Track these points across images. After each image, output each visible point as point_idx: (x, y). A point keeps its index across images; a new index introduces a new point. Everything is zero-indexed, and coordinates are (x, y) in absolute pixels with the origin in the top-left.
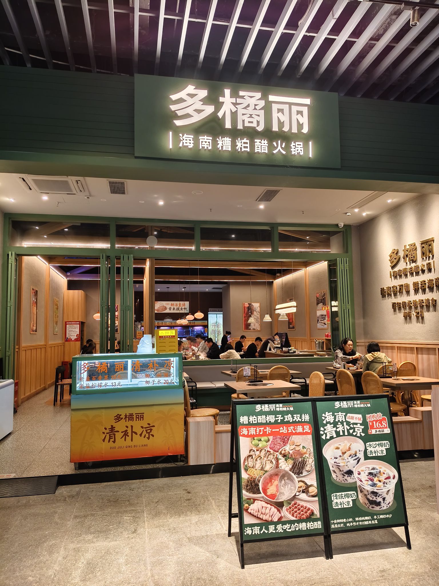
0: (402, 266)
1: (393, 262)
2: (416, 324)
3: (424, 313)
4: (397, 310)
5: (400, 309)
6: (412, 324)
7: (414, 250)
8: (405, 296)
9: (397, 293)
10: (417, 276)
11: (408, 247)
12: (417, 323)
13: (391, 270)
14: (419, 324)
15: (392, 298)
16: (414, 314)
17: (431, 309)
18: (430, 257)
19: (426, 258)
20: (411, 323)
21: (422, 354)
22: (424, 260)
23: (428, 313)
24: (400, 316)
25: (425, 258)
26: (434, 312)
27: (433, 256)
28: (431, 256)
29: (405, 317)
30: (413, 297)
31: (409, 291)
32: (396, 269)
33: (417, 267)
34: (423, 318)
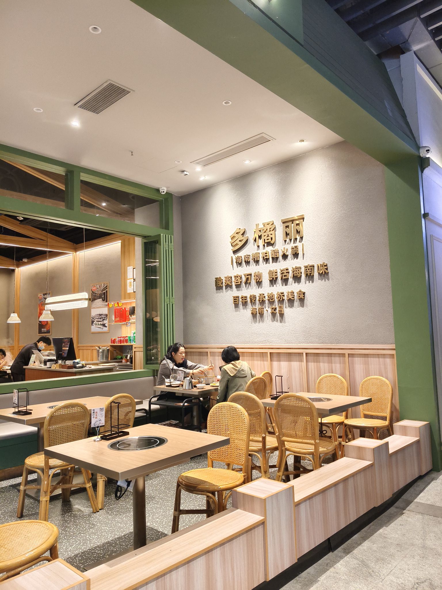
0: (250, 250)
1: (237, 244)
2: (271, 323)
3: (285, 309)
4: (241, 306)
5: (245, 304)
6: (265, 323)
7: (271, 230)
8: (254, 287)
9: (240, 284)
10: (274, 263)
11: (261, 226)
12: (272, 321)
13: (233, 255)
14: (275, 322)
15: (232, 291)
16: (267, 311)
17: (296, 303)
18: (296, 239)
19: (291, 240)
20: (263, 321)
21: (279, 361)
22: (287, 242)
23: (291, 309)
24: (246, 313)
25: (288, 240)
26: (301, 308)
27: (302, 238)
28: (298, 238)
29: (254, 315)
30: (267, 289)
31: (261, 281)
32: (242, 254)
33: (276, 252)
34: (282, 315)
